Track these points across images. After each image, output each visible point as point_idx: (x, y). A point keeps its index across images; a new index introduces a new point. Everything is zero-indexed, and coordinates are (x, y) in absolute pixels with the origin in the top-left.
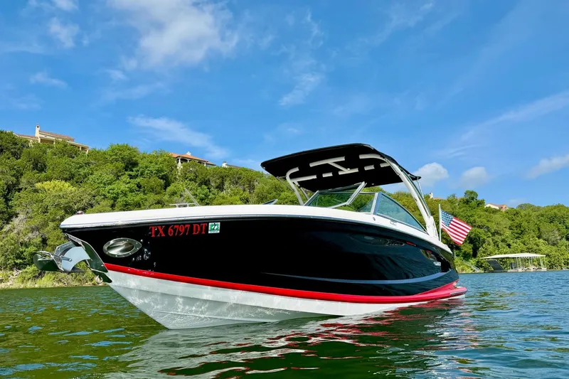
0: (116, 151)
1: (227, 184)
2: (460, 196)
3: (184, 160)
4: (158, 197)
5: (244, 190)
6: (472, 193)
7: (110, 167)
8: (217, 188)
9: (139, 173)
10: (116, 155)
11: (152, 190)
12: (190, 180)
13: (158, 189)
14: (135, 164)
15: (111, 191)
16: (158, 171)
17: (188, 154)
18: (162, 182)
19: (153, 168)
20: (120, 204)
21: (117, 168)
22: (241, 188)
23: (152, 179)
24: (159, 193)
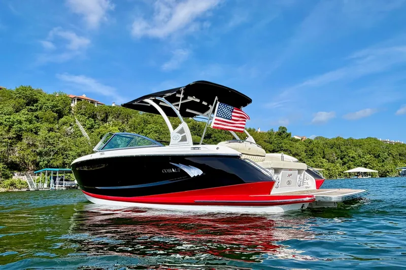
0: (20, 91)
1: (110, 118)
2: (276, 130)
3: (79, 100)
4: (50, 126)
5: (123, 123)
6: (283, 128)
7: (13, 102)
8: (102, 120)
9: (39, 107)
10: (19, 93)
11: (47, 120)
12: (81, 114)
13: (52, 120)
14: (36, 101)
15: (7, 120)
16: (54, 107)
17: (84, 96)
18: (56, 115)
19: (49, 104)
20: (14, 129)
21: (19, 103)
22: (120, 121)
23: (47, 113)
24: (53, 123)
